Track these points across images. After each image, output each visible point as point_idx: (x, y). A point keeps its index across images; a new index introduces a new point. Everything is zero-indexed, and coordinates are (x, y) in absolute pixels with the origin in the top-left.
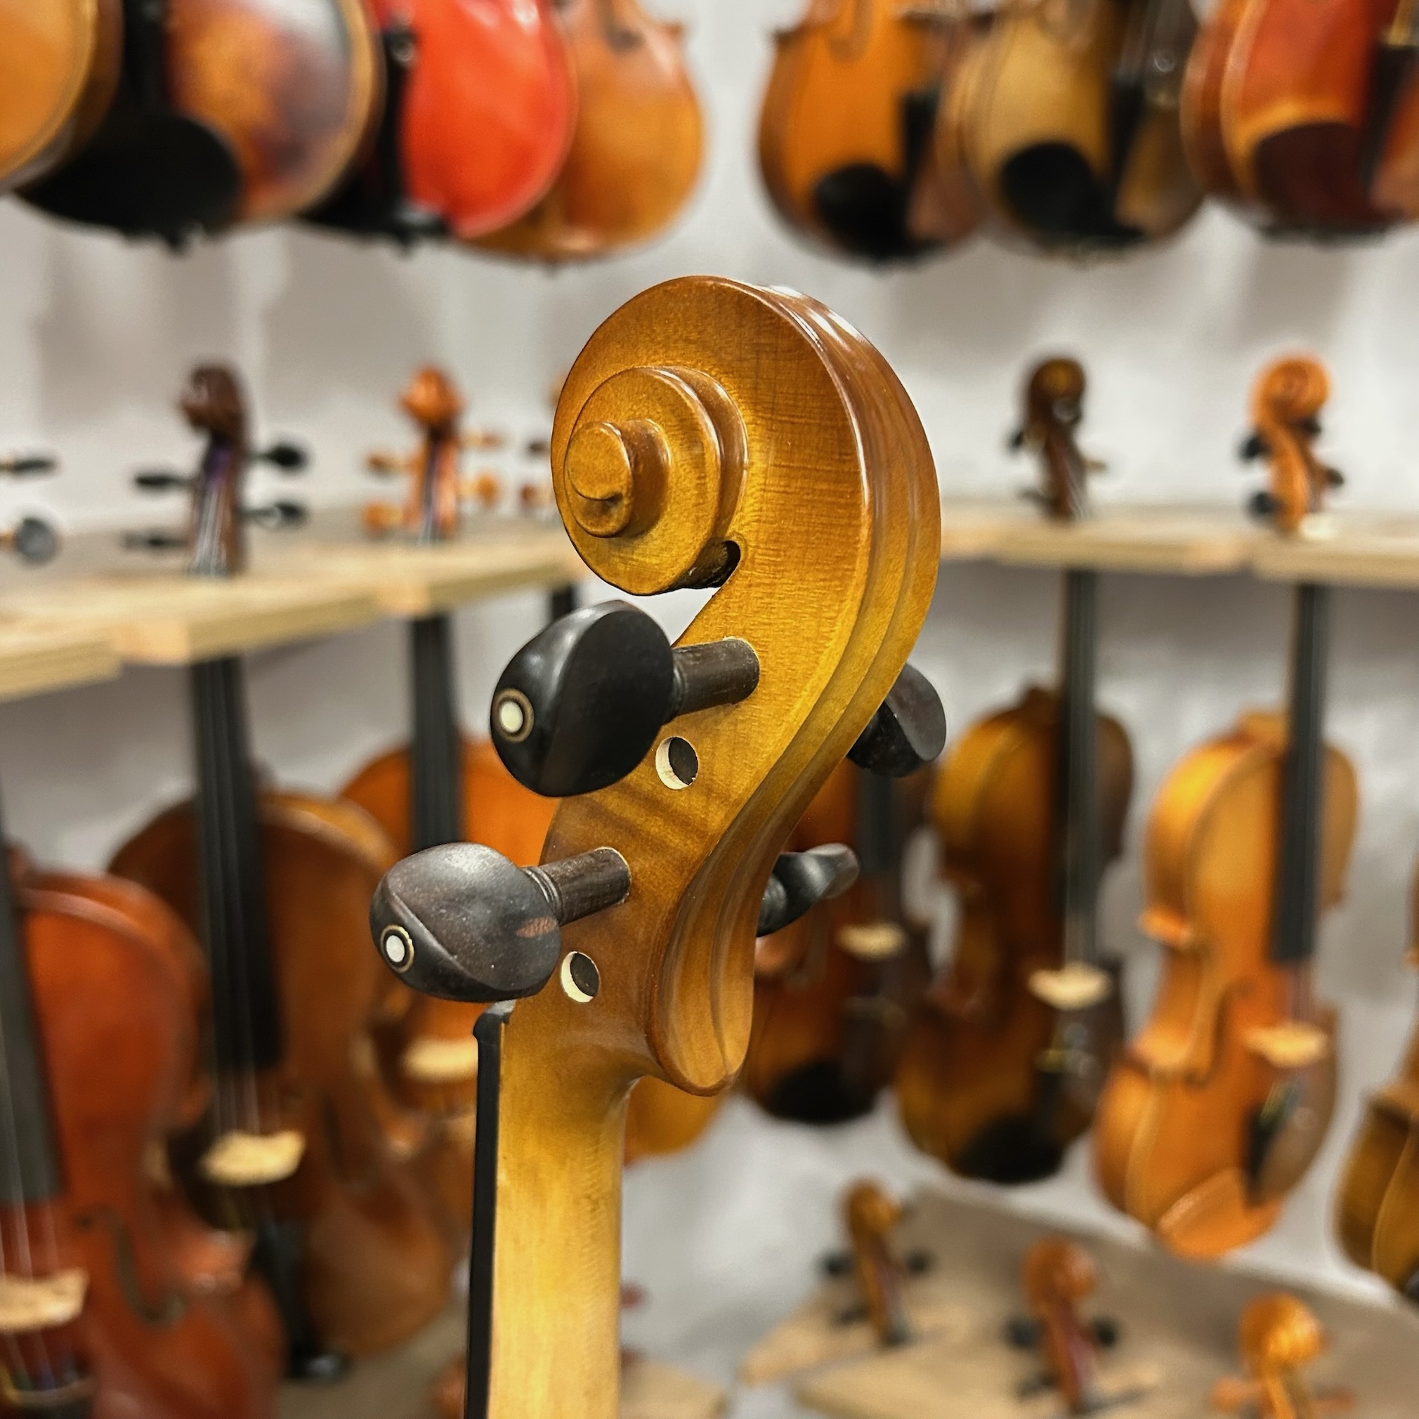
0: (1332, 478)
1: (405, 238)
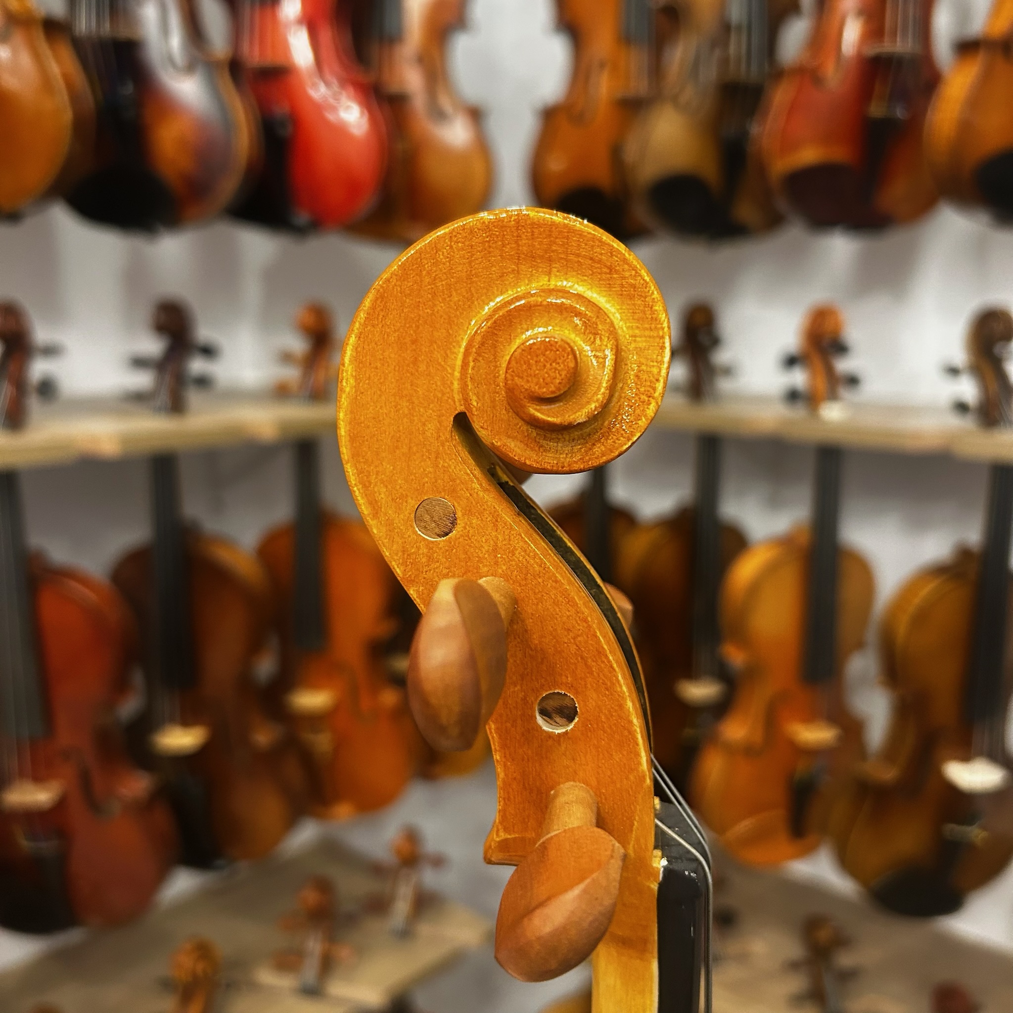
1: (300, 232)
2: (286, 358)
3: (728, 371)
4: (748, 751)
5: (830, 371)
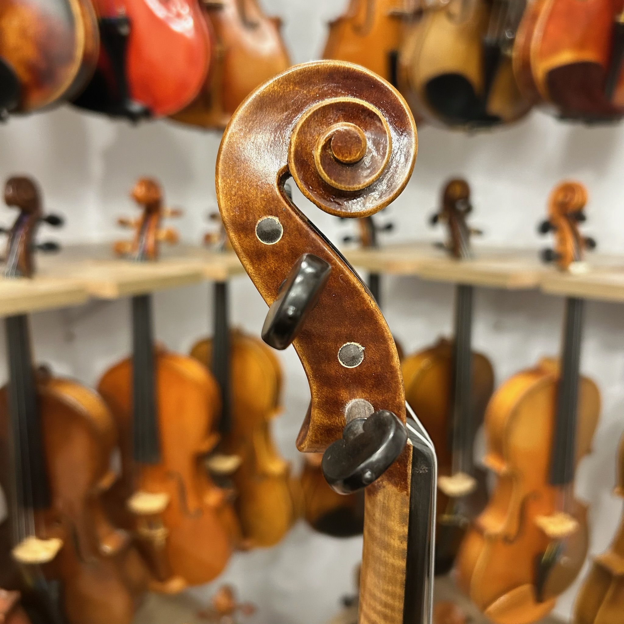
1: (134, 118)
2: (123, 223)
3: (479, 233)
4: (506, 539)
5: (576, 234)
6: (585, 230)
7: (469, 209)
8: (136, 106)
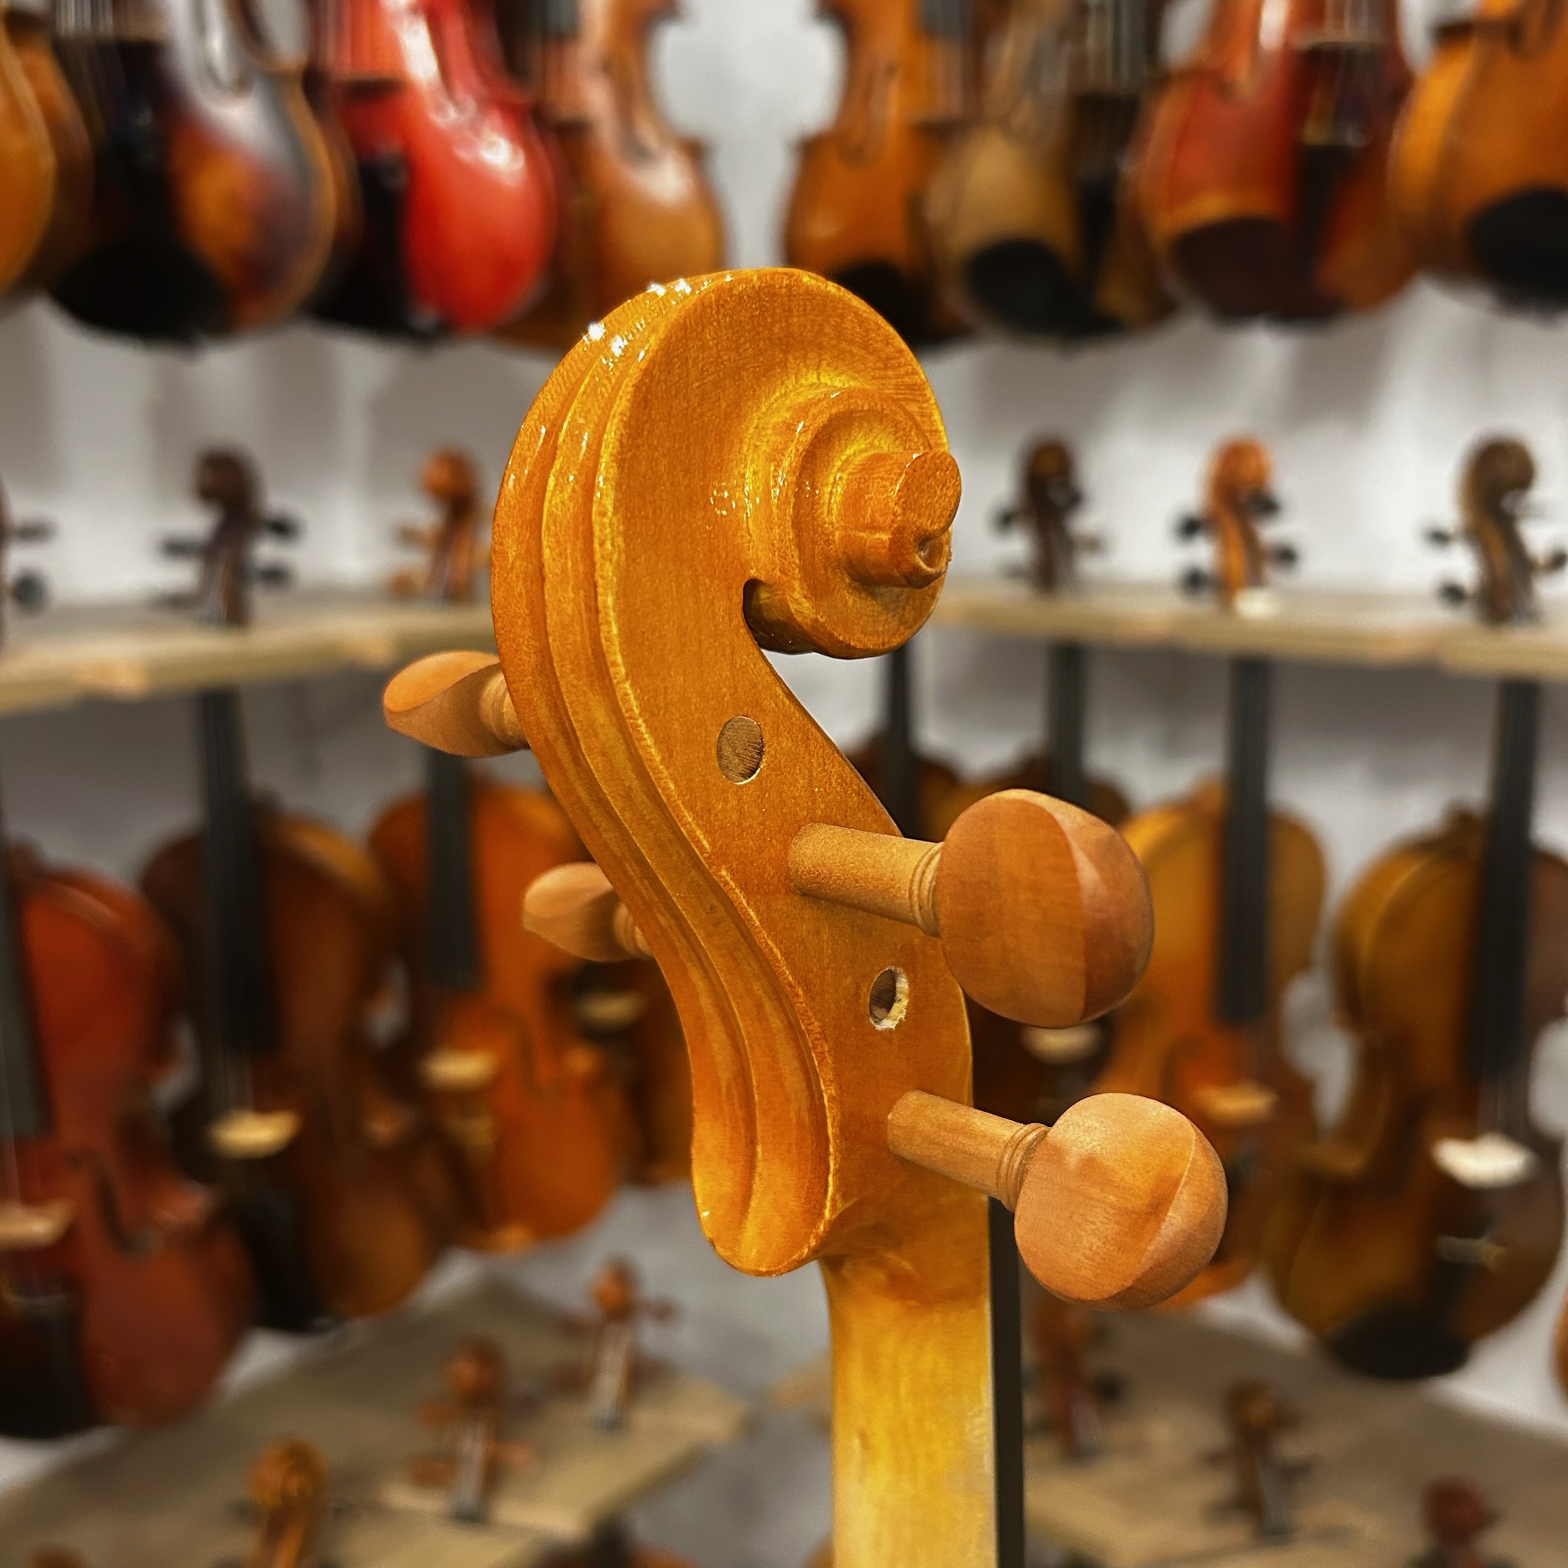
0: (1286, 556)
1: (423, 339)
2: (407, 536)
3: (1095, 545)
5: (1250, 541)
6: (1271, 532)
7: (1075, 499)
8: (426, 316)
